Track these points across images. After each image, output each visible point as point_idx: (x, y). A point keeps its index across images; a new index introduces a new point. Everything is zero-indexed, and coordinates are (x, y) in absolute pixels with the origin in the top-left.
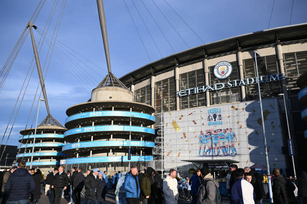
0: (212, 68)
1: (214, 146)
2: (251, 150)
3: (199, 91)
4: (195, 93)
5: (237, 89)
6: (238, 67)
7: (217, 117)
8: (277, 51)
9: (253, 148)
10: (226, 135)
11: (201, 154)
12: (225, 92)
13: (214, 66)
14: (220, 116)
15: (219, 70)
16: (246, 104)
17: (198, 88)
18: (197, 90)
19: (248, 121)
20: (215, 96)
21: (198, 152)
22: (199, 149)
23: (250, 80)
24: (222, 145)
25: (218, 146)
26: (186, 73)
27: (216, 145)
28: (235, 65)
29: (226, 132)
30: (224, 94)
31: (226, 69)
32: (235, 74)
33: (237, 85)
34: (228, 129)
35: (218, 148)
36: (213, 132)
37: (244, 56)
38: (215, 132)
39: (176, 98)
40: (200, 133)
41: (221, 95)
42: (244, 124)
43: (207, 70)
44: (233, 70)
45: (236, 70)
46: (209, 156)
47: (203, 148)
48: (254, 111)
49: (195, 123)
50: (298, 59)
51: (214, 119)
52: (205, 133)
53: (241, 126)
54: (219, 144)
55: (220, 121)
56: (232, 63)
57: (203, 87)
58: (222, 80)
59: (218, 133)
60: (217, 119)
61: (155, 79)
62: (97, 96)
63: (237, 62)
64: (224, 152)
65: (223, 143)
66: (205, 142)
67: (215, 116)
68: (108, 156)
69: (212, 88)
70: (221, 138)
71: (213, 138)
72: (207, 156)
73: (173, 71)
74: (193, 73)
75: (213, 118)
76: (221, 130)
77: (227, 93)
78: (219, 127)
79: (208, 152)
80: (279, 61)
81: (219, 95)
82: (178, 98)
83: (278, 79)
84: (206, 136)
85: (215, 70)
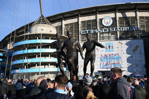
0: (101, 20)
1: (109, 63)
2: (129, 65)
3: (93, 32)
4: (91, 33)
5: (115, 33)
6: (116, 21)
7: (111, 47)
8: (136, 14)
9: (130, 64)
10: (115, 57)
11: (101, 67)
12: (107, 34)
13: (103, 19)
14: (112, 47)
15: (105, 21)
16: (126, 41)
17: (93, 30)
18: (92, 31)
19: (127, 50)
20: (102, 36)
21: (100, 66)
22: (100, 64)
23: (122, 28)
24: (113, 62)
25: (111, 63)
26: (85, 21)
27: (110, 62)
28: (114, 19)
29: (115, 55)
30: (107, 35)
31: (109, 21)
32: (114, 24)
33: (115, 30)
34: (116, 54)
35: (111, 64)
36: (108, 55)
37: (119, 15)
38: (109, 55)
39: (79, 35)
40: (101, 55)
41: (106, 35)
42: (125, 52)
43: (98, 21)
44: (113, 22)
45: (114, 22)
46: (106, 68)
47: (102, 64)
48: (131, 45)
49: (98, 50)
50: (145, 20)
51: (109, 49)
52: (103, 56)
53: (124, 53)
54: (112, 62)
55: (112, 49)
56: (112, 18)
57: (96, 30)
58: (106, 27)
59: (111, 56)
60: (110, 49)
61: (64, 22)
62: (36, 29)
63: (115, 18)
64: (114, 66)
65: (114, 61)
66: (104, 60)
67: (109, 47)
68: (45, 68)
69: (101, 31)
70: (113, 59)
71: (108, 59)
72: (105, 68)
73: (77, 19)
74: (89, 21)
75: (108, 47)
76: (113, 54)
77: (108, 35)
78: (111, 53)
79: (105, 66)
80: (137, 20)
81: (104, 35)
82: (80, 35)
83: (137, 29)
84: (104, 57)
85: (103, 21)
